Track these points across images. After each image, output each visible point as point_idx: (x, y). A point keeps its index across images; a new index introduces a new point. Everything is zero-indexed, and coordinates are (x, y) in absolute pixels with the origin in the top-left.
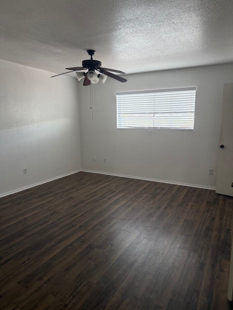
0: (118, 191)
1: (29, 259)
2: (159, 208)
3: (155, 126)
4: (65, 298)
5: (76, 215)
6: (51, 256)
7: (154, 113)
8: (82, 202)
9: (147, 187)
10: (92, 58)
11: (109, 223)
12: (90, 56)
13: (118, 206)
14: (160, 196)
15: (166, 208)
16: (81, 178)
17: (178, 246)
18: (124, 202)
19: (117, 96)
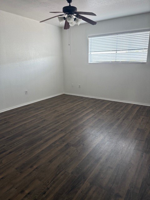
0: (88, 107)
1: (24, 152)
2: (118, 119)
3: (117, 61)
4: (48, 182)
5: (59, 122)
6: (40, 150)
7: (117, 50)
8: (64, 114)
9: (109, 105)
10: (70, 5)
11: (82, 129)
12: (69, 4)
13: (88, 117)
14: (119, 111)
15: (123, 120)
16: (64, 98)
17: (133, 148)
18: (93, 114)
19: (89, 39)
